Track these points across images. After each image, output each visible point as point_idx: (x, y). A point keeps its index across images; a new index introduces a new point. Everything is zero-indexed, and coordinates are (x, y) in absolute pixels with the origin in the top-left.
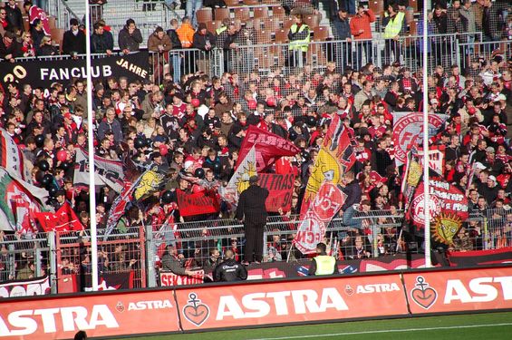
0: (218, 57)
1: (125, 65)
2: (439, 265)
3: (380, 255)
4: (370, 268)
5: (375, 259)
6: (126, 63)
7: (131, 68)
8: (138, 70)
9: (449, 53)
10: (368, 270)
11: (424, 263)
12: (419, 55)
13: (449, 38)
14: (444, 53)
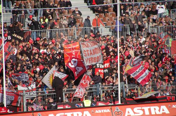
0: (48, 33)
1: (16, 36)
2: (123, 103)
3: (103, 100)
4: (100, 104)
5: (102, 101)
6: (16, 35)
7: (18, 37)
8: (20, 38)
9: (126, 31)
10: (99, 105)
11: (118, 102)
12: (116, 32)
13: (126, 26)
14: (124, 31)
